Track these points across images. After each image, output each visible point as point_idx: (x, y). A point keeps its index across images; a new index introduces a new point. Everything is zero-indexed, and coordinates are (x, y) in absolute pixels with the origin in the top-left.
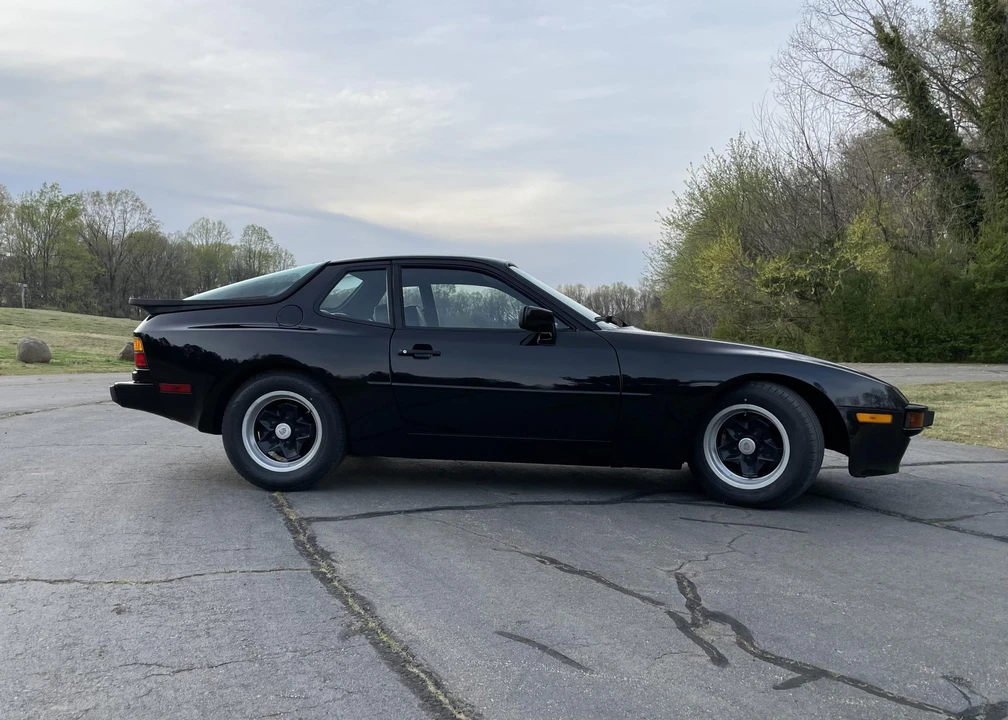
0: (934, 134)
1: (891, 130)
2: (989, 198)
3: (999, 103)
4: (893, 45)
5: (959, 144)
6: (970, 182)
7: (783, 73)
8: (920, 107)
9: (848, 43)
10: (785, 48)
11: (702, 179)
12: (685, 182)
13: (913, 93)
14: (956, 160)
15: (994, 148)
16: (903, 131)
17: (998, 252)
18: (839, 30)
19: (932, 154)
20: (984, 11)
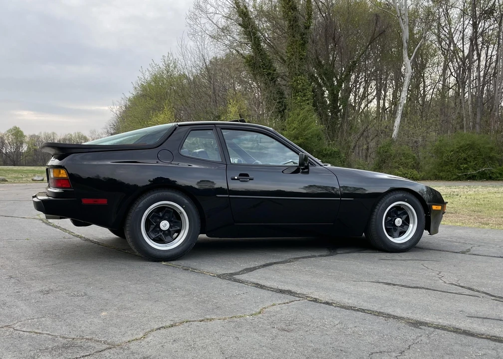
0: (264, 64)
1: (245, 60)
2: (289, 99)
3: (294, 52)
4: (243, 14)
5: (275, 70)
6: (280, 90)
7: (191, 23)
8: (258, 49)
9: (224, 11)
10: (192, 9)
11: (148, 77)
12: (138, 77)
13: (255, 42)
14: (274, 78)
15: (291, 74)
16: (250, 61)
17: (295, 125)
18: (220, 4)
19: (263, 74)
20: (288, 4)
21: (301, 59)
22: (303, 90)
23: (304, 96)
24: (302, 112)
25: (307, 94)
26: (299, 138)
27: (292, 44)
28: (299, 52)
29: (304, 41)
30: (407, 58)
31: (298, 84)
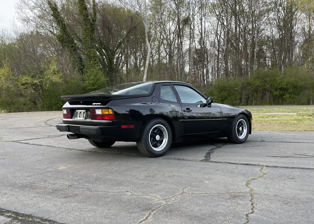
0: (69, 41)
2: (85, 62)
3: (87, 34)
4: (54, 9)
5: (76, 45)
6: (80, 57)
7: (19, 11)
8: (64, 31)
10: (19, 3)
13: (62, 27)
14: (76, 49)
15: (86, 47)
16: (60, 38)
17: (92, 78)
19: (69, 46)
20: (82, 6)
21: (92, 39)
22: (94, 57)
23: (95, 61)
24: (95, 70)
25: (96, 60)
26: (95, 85)
27: (86, 30)
28: (90, 35)
29: (93, 29)
30: (148, 42)
31: (91, 54)
